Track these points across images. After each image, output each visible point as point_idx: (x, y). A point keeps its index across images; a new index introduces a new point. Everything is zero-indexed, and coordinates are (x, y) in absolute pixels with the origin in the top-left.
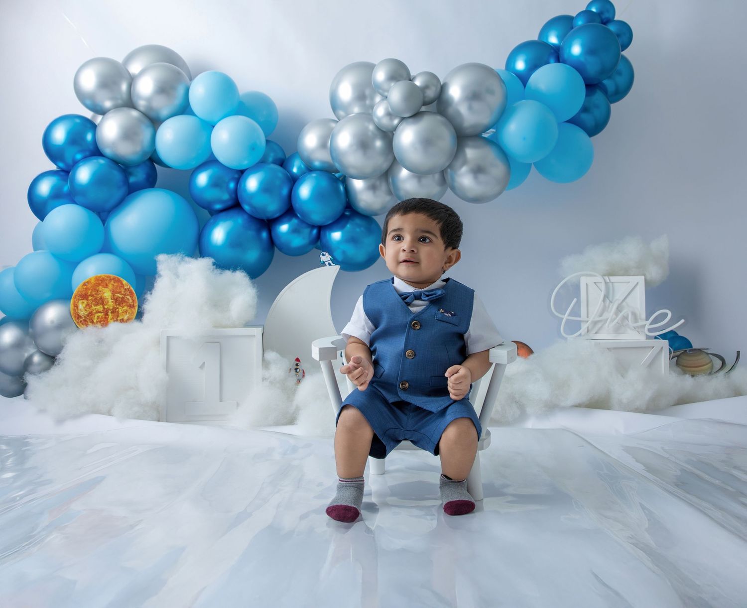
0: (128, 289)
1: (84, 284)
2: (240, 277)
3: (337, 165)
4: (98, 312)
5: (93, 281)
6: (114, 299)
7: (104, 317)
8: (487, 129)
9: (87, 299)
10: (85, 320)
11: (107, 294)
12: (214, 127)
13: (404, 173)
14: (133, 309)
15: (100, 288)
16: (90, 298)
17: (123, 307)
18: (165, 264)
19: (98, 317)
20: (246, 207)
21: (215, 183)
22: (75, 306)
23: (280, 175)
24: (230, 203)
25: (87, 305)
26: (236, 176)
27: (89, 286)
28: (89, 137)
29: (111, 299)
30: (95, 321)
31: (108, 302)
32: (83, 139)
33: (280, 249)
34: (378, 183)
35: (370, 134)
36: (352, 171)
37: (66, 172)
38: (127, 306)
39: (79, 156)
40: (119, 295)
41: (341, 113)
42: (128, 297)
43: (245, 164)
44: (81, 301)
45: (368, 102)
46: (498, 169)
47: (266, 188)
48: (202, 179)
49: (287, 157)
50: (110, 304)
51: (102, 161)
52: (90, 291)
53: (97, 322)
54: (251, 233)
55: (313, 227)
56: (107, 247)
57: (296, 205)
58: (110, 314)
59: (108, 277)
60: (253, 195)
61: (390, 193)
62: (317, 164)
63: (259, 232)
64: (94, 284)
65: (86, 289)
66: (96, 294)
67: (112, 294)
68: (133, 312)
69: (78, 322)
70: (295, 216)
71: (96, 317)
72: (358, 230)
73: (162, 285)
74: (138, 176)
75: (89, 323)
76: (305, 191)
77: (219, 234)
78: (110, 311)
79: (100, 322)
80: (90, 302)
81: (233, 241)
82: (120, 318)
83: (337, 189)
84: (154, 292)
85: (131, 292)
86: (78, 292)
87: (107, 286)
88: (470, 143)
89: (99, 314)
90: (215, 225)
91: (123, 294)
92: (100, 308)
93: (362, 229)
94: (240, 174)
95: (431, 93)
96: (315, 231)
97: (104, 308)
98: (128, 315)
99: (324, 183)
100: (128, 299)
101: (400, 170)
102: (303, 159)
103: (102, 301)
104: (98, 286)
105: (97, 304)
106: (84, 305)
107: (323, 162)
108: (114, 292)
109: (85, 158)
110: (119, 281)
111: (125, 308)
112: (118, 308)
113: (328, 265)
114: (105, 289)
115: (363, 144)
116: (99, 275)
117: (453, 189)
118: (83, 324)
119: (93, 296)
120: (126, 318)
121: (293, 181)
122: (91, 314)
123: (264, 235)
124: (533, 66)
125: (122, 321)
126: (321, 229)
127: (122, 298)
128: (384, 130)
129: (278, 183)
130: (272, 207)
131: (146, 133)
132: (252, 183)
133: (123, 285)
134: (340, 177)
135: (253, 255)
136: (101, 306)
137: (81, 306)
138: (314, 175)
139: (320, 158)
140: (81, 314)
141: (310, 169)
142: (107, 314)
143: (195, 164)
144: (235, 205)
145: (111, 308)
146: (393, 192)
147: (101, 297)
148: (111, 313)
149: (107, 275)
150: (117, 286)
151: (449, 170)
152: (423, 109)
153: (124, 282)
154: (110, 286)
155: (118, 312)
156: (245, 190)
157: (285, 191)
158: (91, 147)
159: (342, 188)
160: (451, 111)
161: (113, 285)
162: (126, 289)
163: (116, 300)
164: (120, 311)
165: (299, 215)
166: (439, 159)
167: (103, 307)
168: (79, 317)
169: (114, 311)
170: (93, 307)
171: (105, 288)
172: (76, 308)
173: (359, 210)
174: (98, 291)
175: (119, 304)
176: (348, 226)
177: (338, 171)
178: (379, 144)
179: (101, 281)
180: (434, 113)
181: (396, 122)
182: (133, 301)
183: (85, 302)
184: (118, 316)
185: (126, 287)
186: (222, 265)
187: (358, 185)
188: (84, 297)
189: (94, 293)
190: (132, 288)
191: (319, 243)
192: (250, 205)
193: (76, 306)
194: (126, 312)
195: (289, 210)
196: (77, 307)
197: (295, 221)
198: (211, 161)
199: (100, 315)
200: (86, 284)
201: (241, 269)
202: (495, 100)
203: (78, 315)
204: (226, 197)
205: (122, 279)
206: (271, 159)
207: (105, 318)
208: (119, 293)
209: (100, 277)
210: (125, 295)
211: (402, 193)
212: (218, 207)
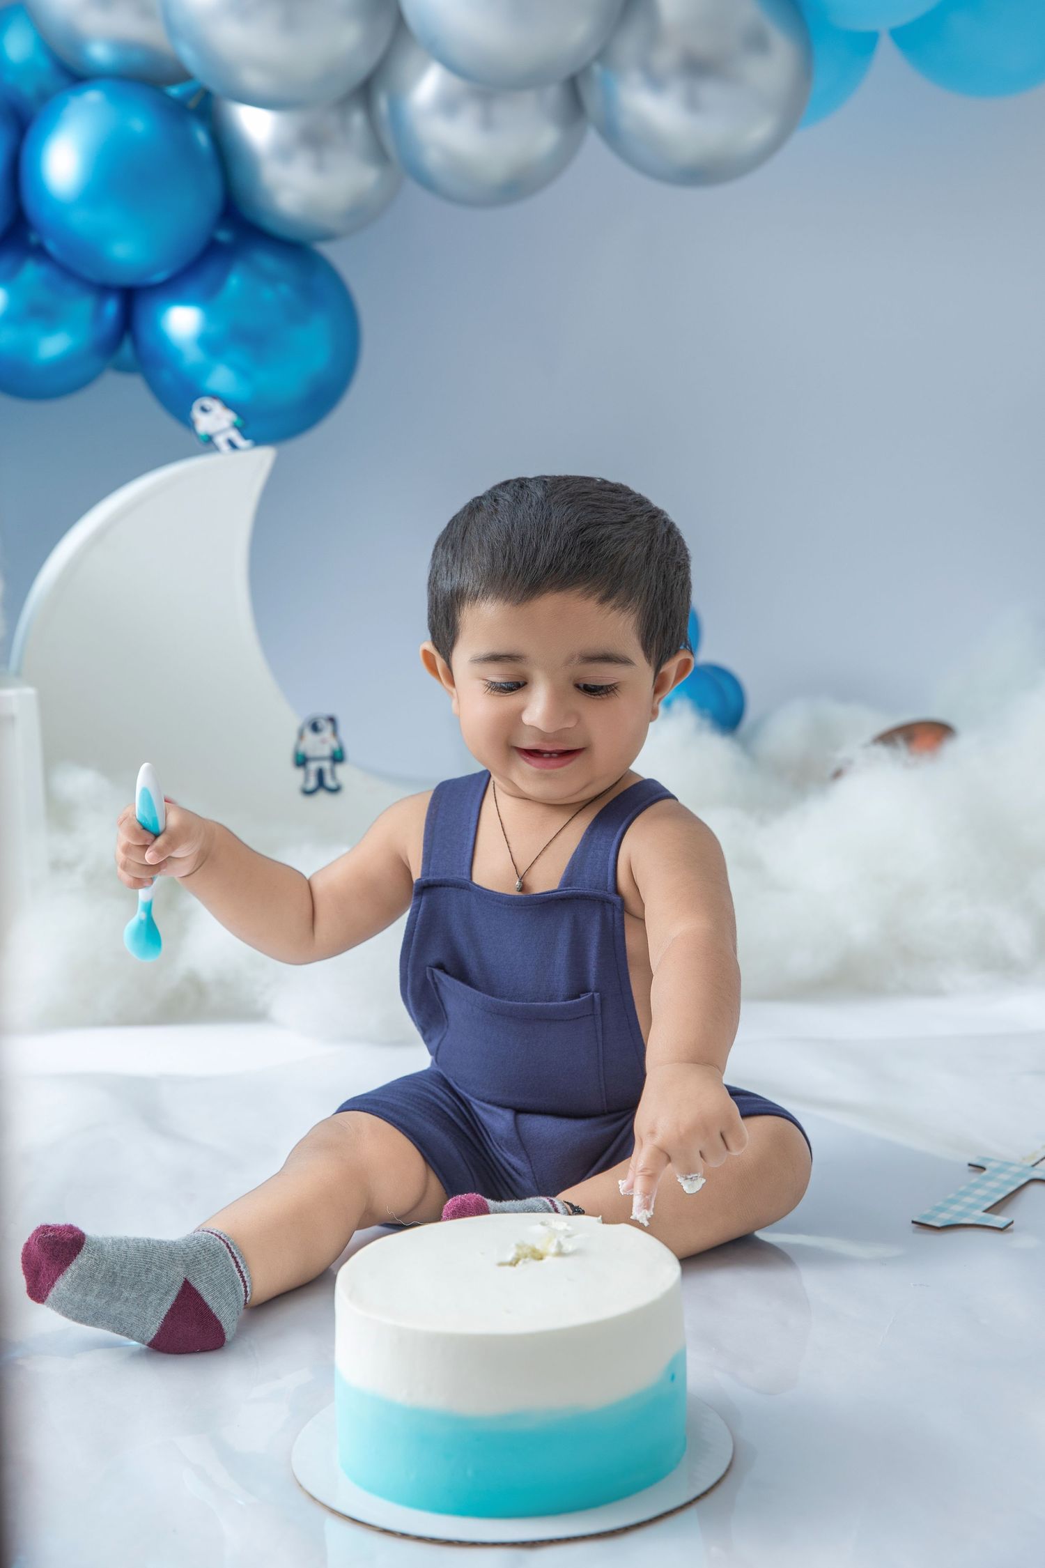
3: (186, 56)
13: (431, 80)
34: (334, 122)
55: (103, 290)
61: (379, 153)
62: (100, 53)
70: (40, 253)
72: (267, 294)
76: (64, 160)
83: (189, 145)
93: (284, 289)
96: (111, 308)
99: (138, 124)
107: (125, 48)
117: (611, 134)
121: (19, 123)
126: (134, 298)
134: (191, 97)
138: (93, 95)
139: (110, 31)
141: (75, 73)
151: (596, 72)
159: (202, 137)
165: (51, 246)
173: (269, 224)
176: (234, 282)
177: (181, 77)
187: (257, 125)
191: (127, 350)
195: (13, 229)
197: (32, 272)
211: (432, 159)
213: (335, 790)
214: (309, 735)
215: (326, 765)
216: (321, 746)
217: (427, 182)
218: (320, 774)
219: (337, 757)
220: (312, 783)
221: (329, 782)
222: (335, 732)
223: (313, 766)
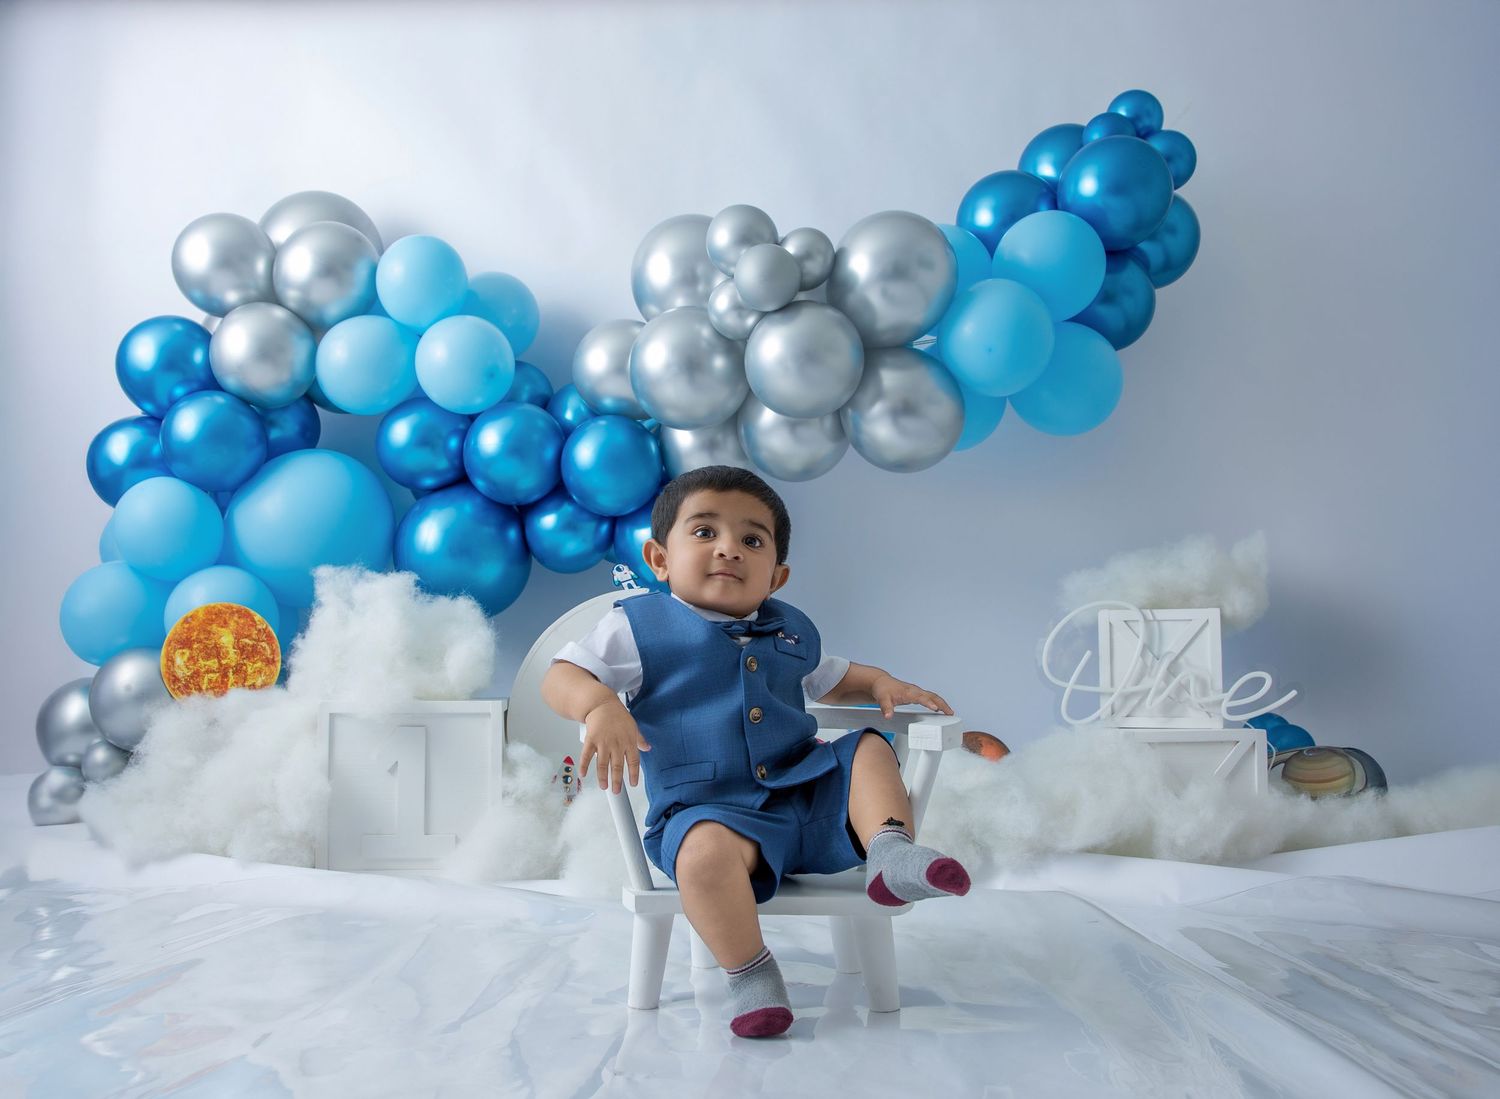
0: (264, 630)
1: (186, 621)
2: (465, 609)
3: (644, 404)
4: (209, 671)
5: (201, 615)
6: (239, 648)
7: (220, 680)
8: (920, 333)
9: (190, 648)
10: (186, 686)
11: (226, 639)
12: (421, 337)
13: (768, 417)
14: (272, 667)
15: (214, 628)
16: (195, 646)
17: (254, 663)
18: (329, 583)
19: (210, 681)
20: (480, 483)
21: (423, 439)
22: (168, 660)
23: (541, 423)
24: (450, 476)
25: (191, 658)
26: (462, 426)
27: (194, 623)
28: (198, 356)
29: (234, 648)
30: (204, 687)
31: (228, 652)
32: (188, 360)
33: (542, 561)
34: (719, 437)
35: (704, 344)
36: (671, 414)
37: (156, 420)
38: (262, 661)
39: (179, 391)
40: (247, 641)
41: (653, 309)
42: (264, 644)
43: (477, 403)
44: (180, 651)
45: (701, 288)
46: (941, 408)
47: (515, 447)
48: (400, 431)
49: (555, 392)
50: (232, 658)
51: (220, 399)
52: (195, 633)
53: (207, 689)
54: (488, 531)
55: (601, 518)
56: (227, 555)
57: (570, 479)
58: (231, 674)
59: (227, 608)
60: (492, 460)
61: (741, 454)
62: (608, 402)
63: (502, 528)
64: (204, 621)
65: (188, 629)
66: (207, 639)
67: (235, 638)
68: (272, 673)
69: (174, 690)
70: (570, 499)
71: (206, 680)
73: (322, 620)
74: (286, 427)
75: (193, 691)
76: (585, 452)
77: (429, 533)
78: (231, 670)
79: (212, 688)
80: (195, 654)
81: (457, 545)
82: (249, 681)
83: (645, 450)
84: (308, 634)
85: (269, 637)
86: (175, 635)
87: (225, 624)
88: (889, 359)
89: (211, 675)
90: (422, 515)
91: (255, 640)
92: (213, 663)
94: (469, 422)
95: (815, 268)
96: (605, 528)
97: (221, 665)
98: (264, 678)
99: (621, 437)
100: (264, 649)
101: (760, 412)
102: (581, 394)
103: (216, 652)
104: (210, 625)
105: (208, 657)
106: (186, 658)
107: (619, 399)
108: (238, 636)
109: (191, 394)
110: (248, 615)
111: (259, 664)
112: (245, 665)
113: (627, 588)
114: (223, 629)
115: (691, 364)
116: (212, 604)
117: (858, 446)
118: (183, 693)
119: (200, 642)
120: (259, 682)
121: (565, 435)
122: (197, 674)
123: (513, 534)
124: (1009, 217)
125: (253, 687)
126: (617, 522)
127: (253, 646)
128: (729, 336)
129: (536, 437)
130: (527, 481)
131: (299, 349)
132: (490, 439)
133: (254, 623)
134: (651, 428)
135: (491, 570)
136: (216, 660)
137: (180, 660)
138: (602, 422)
139: (614, 391)
140: (179, 674)
141: (595, 412)
142: (225, 675)
143: (387, 403)
144: (459, 479)
145: (233, 664)
146: (746, 453)
147: (215, 644)
148: (234, 673)
149: (226, 603)
150: (244, 624)
151: (850, 411)
152: (801, 296)
153: (258, 617)
154: (232, 624)
155: (246, 672)
156: (476, 451)
157: (549, 453)
158: (202, 375)
159: (653, 447)
160: (852, 300)
161: (238, 623)
162: (260, 630)
163: (242, 650)
164: (250, 671)
165: (574, 497)
166: (830, 387)
167: (219, 661)
168: (176, 680)
169: (239, 670)
170: (202, 662)
171: (222, 627)
172: (170, 663)
174: (209, 632)
175: (248, 657)
177: (646, 417)
178: (719, 362)
179: (216, 616)
180: (822, 304)
181: (751, 321)
182: (273, 652)
183: (187, 652)
184: (245, 680)
185: (259, 627)
186: (433, 586)
187: (683, 440)
188: (185, 643)
189: (202, 637)
190: (270, 629)
191: (612, 551)
192: (486, 478)
193: (171, 660)
194: (260, 672)
195: (558, 489)
196: (173, 661)
197: (568, 508)
198: (416, 399)
199: (214, 676)
200: (189, 620)
201: (466, 594)
202: (935, 280)
203: (174, 676)
204: (443, 464)
205: (252, 612)
206: (525, 396)
207: (223, 682)
208: (247, 637)
209: (214, 607)
210: (258, 640)
211: (764, 455)
212: (429, 482)
217: (763, 467)
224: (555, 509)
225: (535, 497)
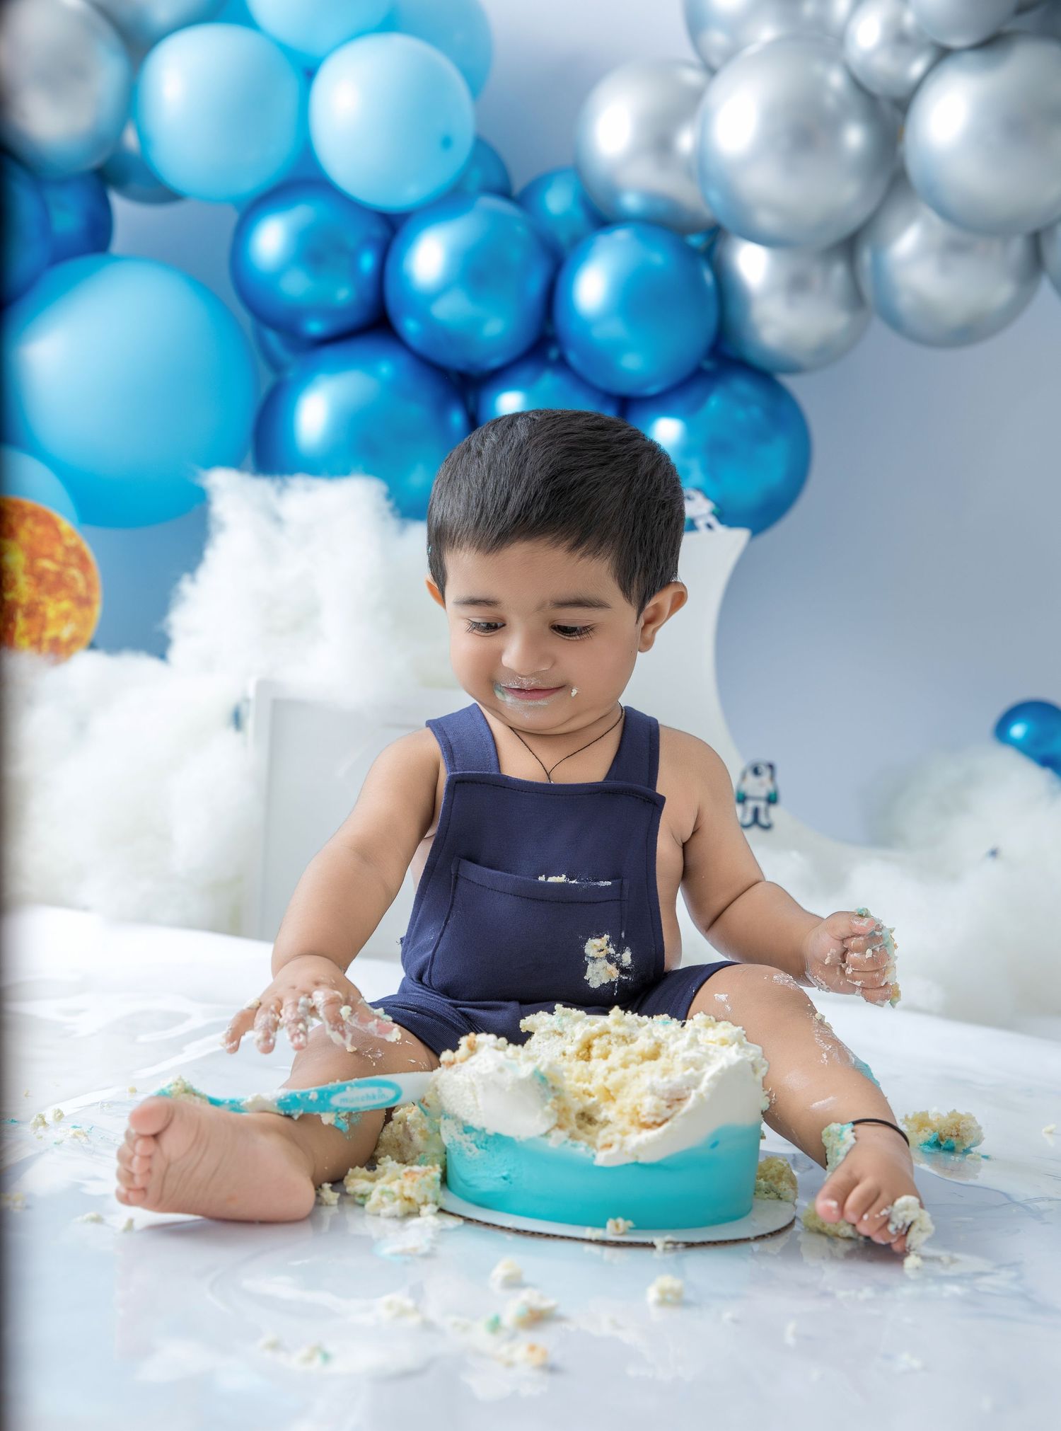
0: (77, 549)
11: (18, 559)
12: (316, 70)
14: (88, 610)
17: (59, 600)
20: (409, 331)
21: (313, 250)
24: (357, 318)
26: (381, 232)
29: (30, 574)
31: (19, 581)
34: (818, 270)
38: (73, 598)
40: (50, 564)
42: (74, 572)
43: (408, 192)
47: (469, 273)
48: (272, 239)
54: (418, 412)
57: (566, 330)
58: (20, 618)
60: (431, 295)
62: (631, 201)
63: (441, 409)
70: (560, 363)
72: (740, 415)
76: (592, 286)
77: (316, 411)
82: (50, 633)
83: (695, 282)
85: (84, 563)
87: (10, 533)
91: (63, 564)
93: (753, 412)
94: (395, 226)
97: (8, 599)
98: (72, 629)
99: (659, 259)
100: (74, 579)
107: (652, 197)
108: (37, 555)
110: (50, 524)
111: (66, 605)
114: (7, 541)
120: (66, 634)
121: (559, 255)
123: (457, 419)
125: (54, 644)
127: (59, 575)
128: (875, 89)
130: (493, 329)
132: (429, 258)
133: (59, 536)
139: (641, 184)
142: (11, 618)
144: (375, 323)
148: (25, 616)
149: (13, 498)
150: (42, 536)
153: (66, 526)
154: (22, 534)
155: (44, 616)
156: (405, 280)
161: (34, 534)
162: (68, 550)
163: (41, 577)
164: (51, 614)
165: (571, 360)
169: (36, 610)
175: (50, 592)
178: (855, 136)
181: (916, 68)
182: (89, 585)
184: (43, 627)
185: (70, 542)
187: (753, 265)
190: (85, 547)
192: (420, 320)
194: (66, 616)
204: (344, 297)
205: (59, 518)
207: (7, 629)
208: (51, 557)
210: (66, 564)
211: (904, 302)
212: (315, 327)
213: (767, 827)
214: (751, 778)
215: (762, 805)
216: (757, 787)
217: (894, 321)
218: (756, 812)
219: (772, 800)
220: (748, 819)
221: (763, 820)
222: (772, 778)
223: (751, 805)
224: (525, 386)
225: (495, 362)
